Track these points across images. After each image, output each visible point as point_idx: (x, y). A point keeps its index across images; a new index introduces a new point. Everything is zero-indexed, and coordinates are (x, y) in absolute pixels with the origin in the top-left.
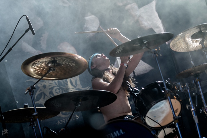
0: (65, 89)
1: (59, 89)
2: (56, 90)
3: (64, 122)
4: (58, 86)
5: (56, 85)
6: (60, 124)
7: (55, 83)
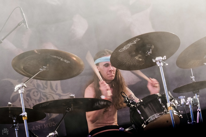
0: (44, 93)
1: (37, 92)
2: (34, 93)
3: (40, 128)
4: (37, 89)
5: (34, 88)
6: (35, 129)
7: (33, 85)
